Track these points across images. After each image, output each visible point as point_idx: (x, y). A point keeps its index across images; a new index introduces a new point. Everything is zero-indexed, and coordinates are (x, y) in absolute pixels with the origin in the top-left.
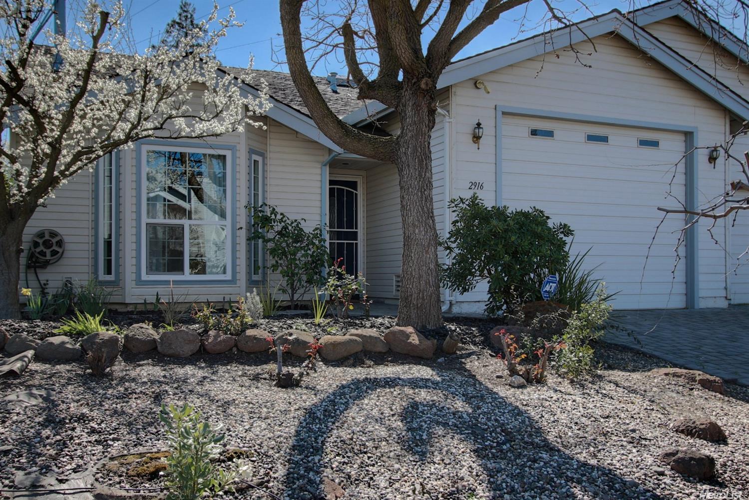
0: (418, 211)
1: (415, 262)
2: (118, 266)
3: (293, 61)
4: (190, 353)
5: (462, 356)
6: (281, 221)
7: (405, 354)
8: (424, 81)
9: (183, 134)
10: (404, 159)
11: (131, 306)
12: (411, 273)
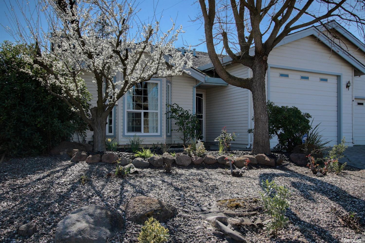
0: (262, 108)
1: (261, 129)
2: (115, 129)
3: (210, 48)
4: (188, 164)
5: (284, 165)
6: (181, 111)
7: (264, 165)
8: (264, 57)
9: (160, 76)
10: (255, 88)
11: (121, 146)
12: (259, 133)
